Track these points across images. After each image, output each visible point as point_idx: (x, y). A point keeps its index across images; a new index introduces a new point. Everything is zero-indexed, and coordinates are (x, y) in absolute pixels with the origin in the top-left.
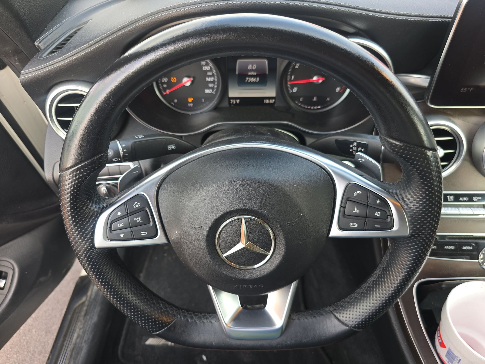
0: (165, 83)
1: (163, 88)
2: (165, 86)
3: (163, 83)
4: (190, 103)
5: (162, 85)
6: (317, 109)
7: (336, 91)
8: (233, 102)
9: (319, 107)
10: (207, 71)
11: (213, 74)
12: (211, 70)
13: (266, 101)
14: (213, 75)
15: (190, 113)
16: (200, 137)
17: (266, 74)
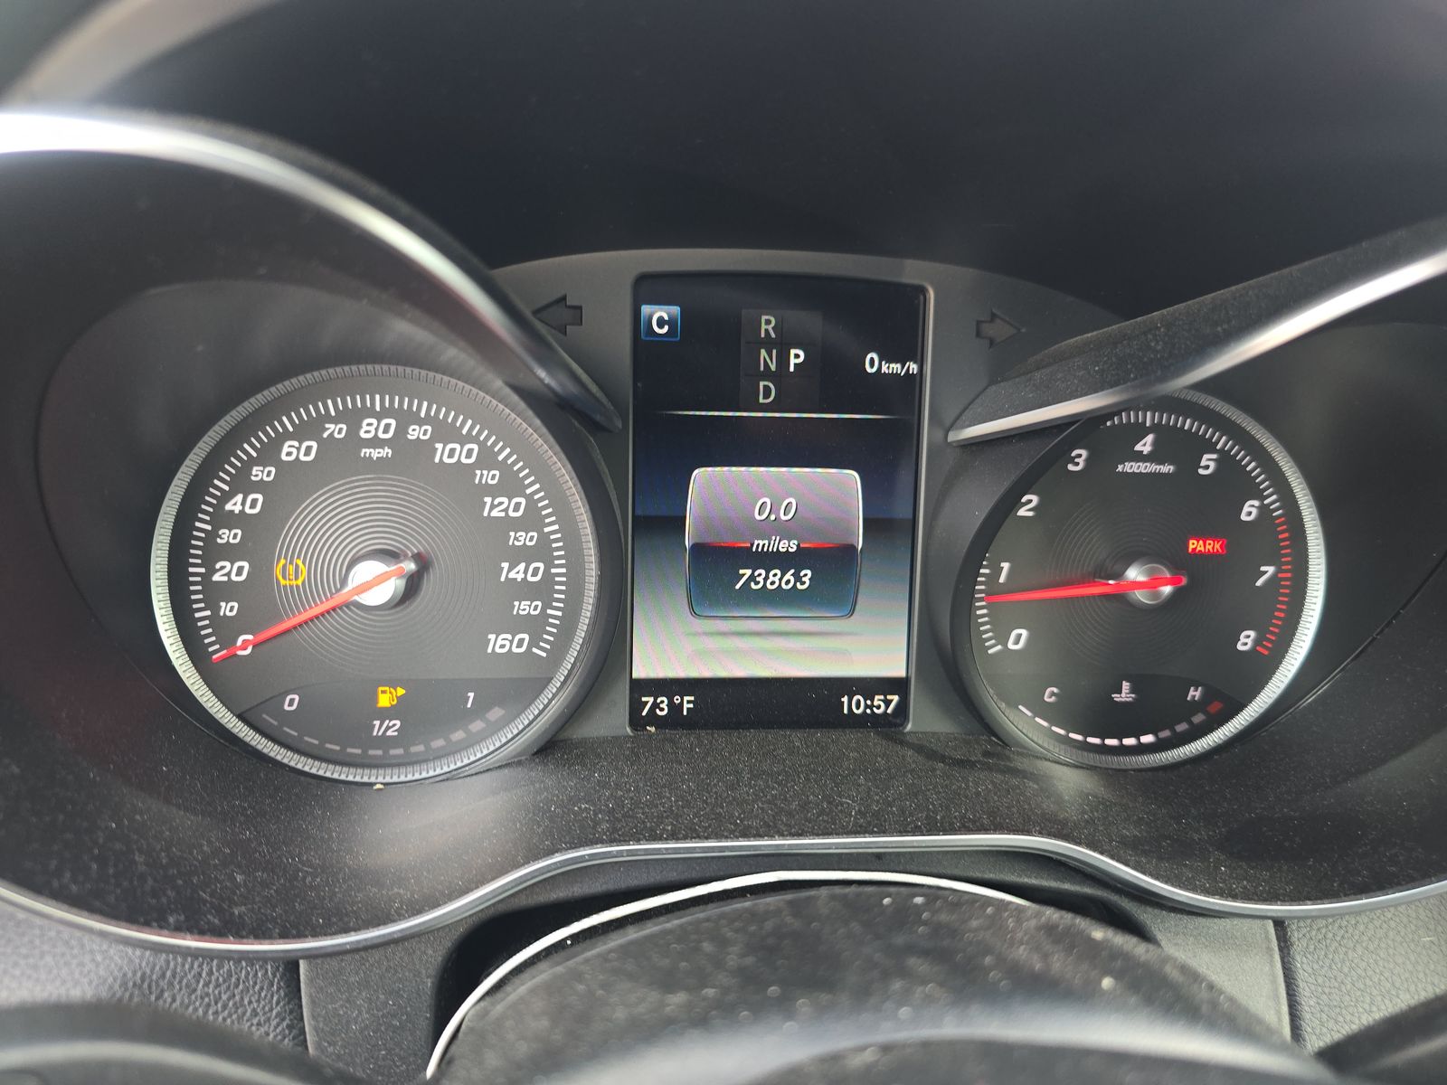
0: (228, 590)
1: (216, 620)
2: (229, 609)
3: (215, 594)
4: (385, 714)
5: (212, 605)
6: (1141, 749)
7: (1240, 647)
8: (655, 705)
9: (1148, 739)
10: (509, 524)
11: (544, 540)
12: (531, 520)
13: (855, 705)
14: (542, 551)
15: (378, 778)
16: (433, 957)
17: (853, 548)
